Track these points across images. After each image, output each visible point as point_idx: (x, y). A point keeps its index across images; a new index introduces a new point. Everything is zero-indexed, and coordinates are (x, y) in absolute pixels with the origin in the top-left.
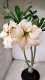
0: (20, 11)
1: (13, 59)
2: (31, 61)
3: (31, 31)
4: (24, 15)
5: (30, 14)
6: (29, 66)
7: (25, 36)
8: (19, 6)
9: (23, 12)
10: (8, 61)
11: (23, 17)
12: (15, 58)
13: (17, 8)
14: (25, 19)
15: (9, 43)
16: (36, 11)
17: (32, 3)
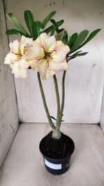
0: (33, 20)
1: (20, 123)
2: (56, 118)
3: (55, 50)
4: (43, 28)
5: (52, 26)
6: (53, 126)
7: (46, 58)
8: (32, 12)
9: (39, 22)
10: (11, 126)
11: (41, 30)
12: (24, 119)
13: (28, 15)
14: (45, 33)
15: (22, 70)
16: (62, 22)
17: (54, 3)
